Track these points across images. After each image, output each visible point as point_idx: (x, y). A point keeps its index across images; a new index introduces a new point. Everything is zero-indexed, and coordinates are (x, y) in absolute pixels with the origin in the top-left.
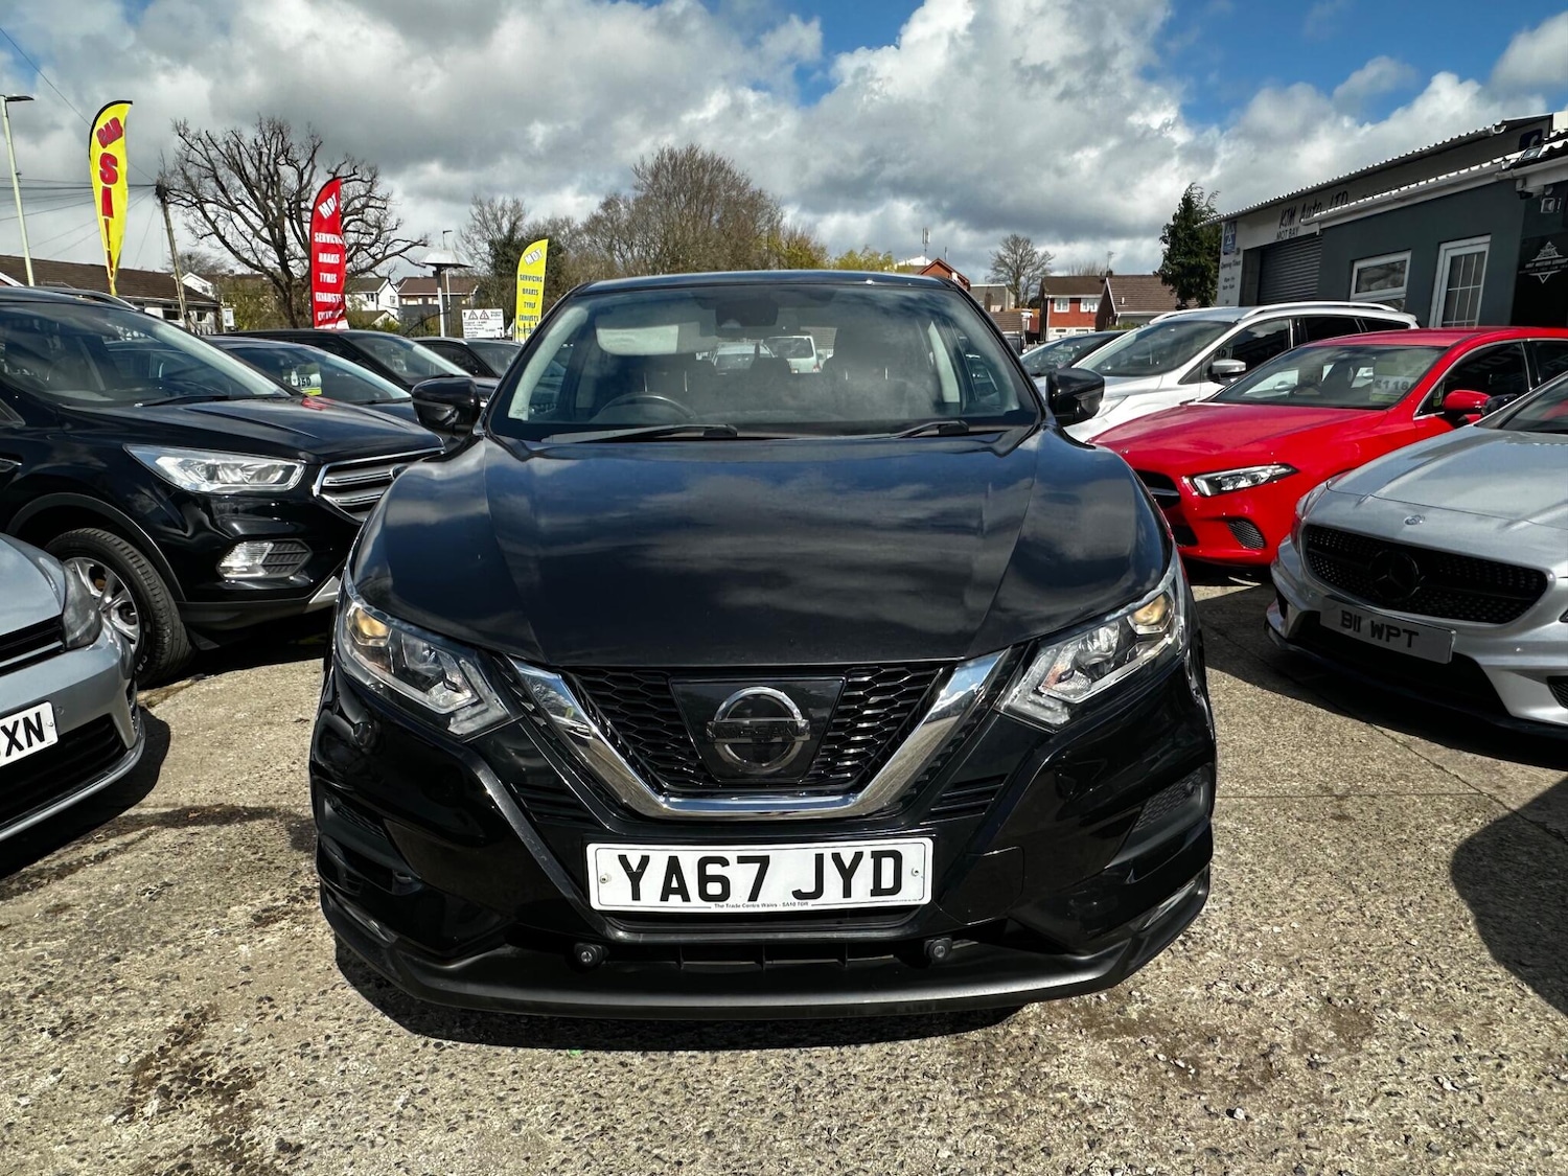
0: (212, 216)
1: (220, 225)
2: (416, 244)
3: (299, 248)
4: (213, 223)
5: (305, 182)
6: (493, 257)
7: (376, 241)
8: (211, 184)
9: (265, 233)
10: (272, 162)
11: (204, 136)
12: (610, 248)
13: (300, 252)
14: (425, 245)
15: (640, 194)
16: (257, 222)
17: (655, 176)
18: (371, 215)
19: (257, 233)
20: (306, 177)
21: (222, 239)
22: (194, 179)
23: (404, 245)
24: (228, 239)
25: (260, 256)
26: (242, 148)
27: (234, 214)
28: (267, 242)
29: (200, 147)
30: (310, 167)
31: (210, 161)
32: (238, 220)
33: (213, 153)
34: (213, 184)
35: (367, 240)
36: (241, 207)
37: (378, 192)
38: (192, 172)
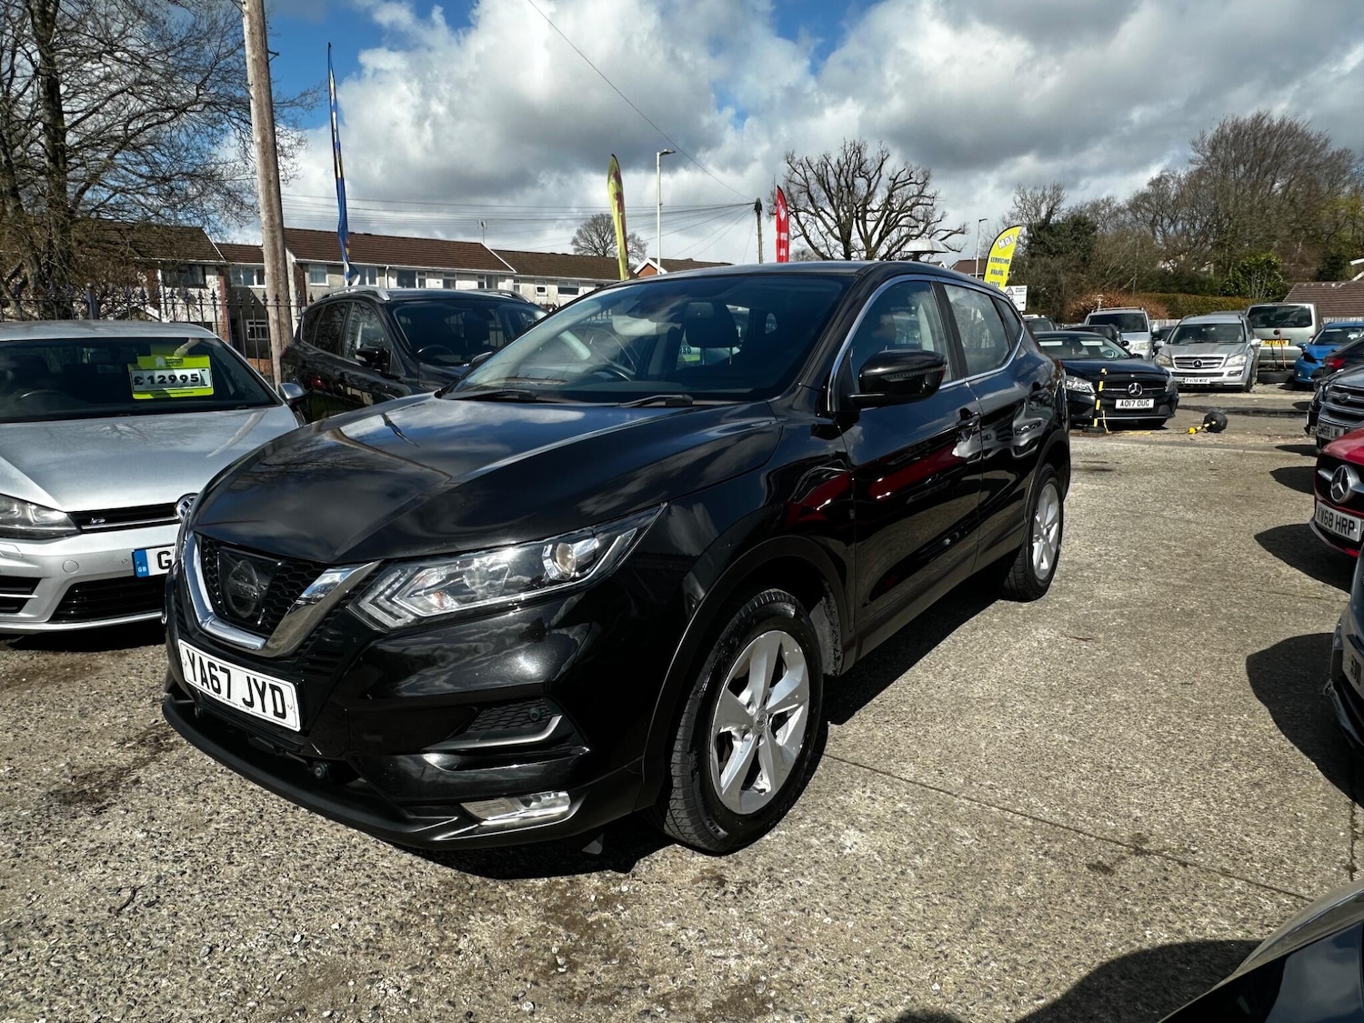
0: (803, 221)
1: (807, 228)
2: (956, 232)
3: (860, 241)
4: (803, 227)
5: (871, 189)
6: (1029, 238)
7: (924, 231)
8: (804, 197)
9: (837, 231)
10: (850, 175)
11: (805, 162)
12: (1153, 224)
13: (861, 245)
14: (963, 233)
15: (1194, 167)
16: (831, 223)
17: (1214, 149)
18: (919, 211)
19: (831, 231)
20: (873, 185)
21: (807, 238)
22: (795, 195)
23: (946, 233)
24: (812, 238)
25: (832, 250)
26: (829, 168)
27: (818, 219)
28: (837, 238)
29: (800, 170)
30: (877, 176)
31: (806, 180)
32: (820, 223)
33: (809, 174)
34: (806, 197)
35: (916, 232)
36: (822, 213)
37: (928, 192)
38: (794, 189)
